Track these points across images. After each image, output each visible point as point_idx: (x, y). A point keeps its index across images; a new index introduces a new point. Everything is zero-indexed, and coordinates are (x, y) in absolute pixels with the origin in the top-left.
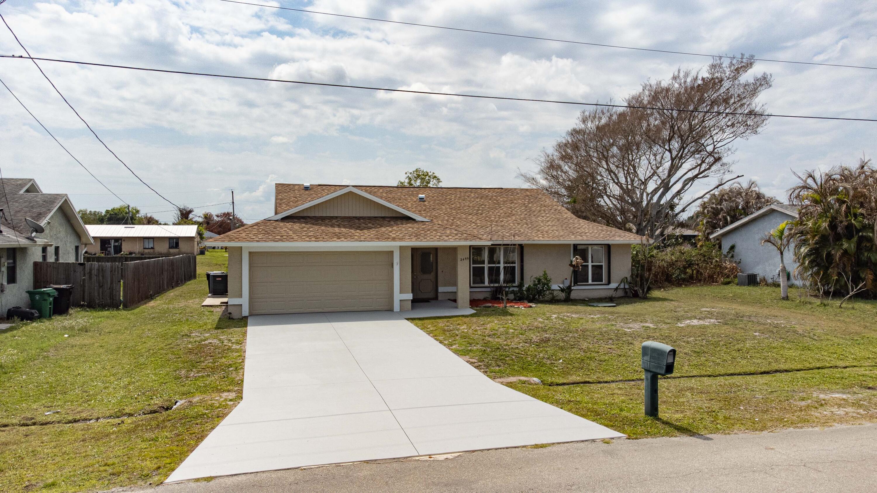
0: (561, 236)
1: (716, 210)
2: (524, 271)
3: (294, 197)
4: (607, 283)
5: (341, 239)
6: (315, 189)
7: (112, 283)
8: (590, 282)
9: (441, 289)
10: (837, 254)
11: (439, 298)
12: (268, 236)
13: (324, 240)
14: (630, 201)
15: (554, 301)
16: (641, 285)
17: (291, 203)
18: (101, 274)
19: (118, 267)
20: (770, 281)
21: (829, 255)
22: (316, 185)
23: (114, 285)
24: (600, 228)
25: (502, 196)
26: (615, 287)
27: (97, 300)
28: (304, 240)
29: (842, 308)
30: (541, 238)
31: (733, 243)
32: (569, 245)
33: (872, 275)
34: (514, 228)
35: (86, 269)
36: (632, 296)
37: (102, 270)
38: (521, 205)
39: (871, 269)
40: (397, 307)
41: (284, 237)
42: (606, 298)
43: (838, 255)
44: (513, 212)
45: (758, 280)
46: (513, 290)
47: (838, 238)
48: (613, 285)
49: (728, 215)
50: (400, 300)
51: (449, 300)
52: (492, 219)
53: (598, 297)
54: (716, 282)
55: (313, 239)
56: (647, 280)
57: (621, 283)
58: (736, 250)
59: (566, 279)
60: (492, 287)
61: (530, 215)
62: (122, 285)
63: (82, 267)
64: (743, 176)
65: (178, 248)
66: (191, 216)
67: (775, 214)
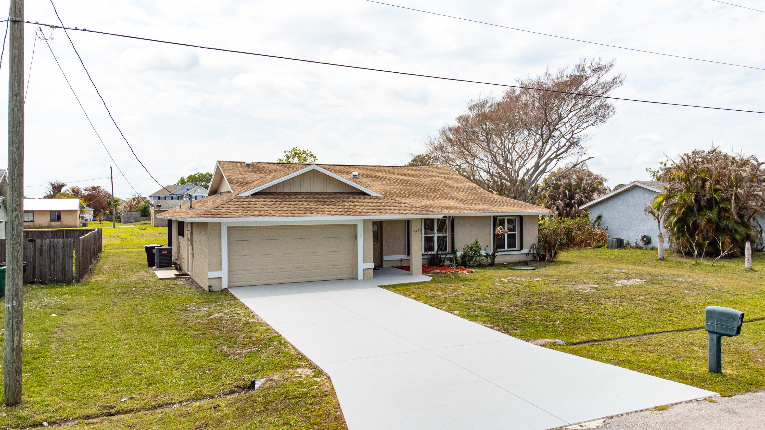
0: (485, 209)
1: (556, 186)
2: (455, 240)
3: (241, 174)
4: (519, 249)
5: (314, 214)
6: (256, 167)
7: (64, 259)
8: (506, 248)
9: (386, 258)
10: (703, 222)
11: (384, 266)
12: (246, 211)
13: (298, 215)
14: (508, 179)
15: (480, 266)
16: (549, 250)
17: (240, 180)
18: (52, 250)
19: (70, 243)
20: (634, 244)
21: (695, 223)
22: (255, 163)
23: (67, 260)
24: (511, 202)
25: (420, 174)
26: (527, 253)
27: (48, 276)
28: (280, 215)
29: (714, 266)
30: (469, 211)
31: (600, 214)
32: (490, 217)
33: (729, 239)
34: (444, 202)
35: (37, 247)
36: (539, 260)
37: (54, 246)
38: (440, 182)
39: (728, 235)
40: (361, 276)
41: (263, 212)
42: (520, 262)
43: (703, 224)
44: (436, 188)
45: (625, 244)
46: (450, 257)
47: (700, 209)
48: (525, 251)
49: (566, 189)
50: (364, 269)
51: (392, 267)
52: (422, 194)
53: (513, 261)
54: (590, 246)
55: (289, 214)
56: (554, 246)
57: (531, 249)
58: (603, 219)
59: (488, 246)
60: (430, 255)
61: (451, 190)
62: (74, 261)
63: (32, 244)
64: (593, 157)
65: (60, 221)
66: (63, 190)
67: (638, 189)
